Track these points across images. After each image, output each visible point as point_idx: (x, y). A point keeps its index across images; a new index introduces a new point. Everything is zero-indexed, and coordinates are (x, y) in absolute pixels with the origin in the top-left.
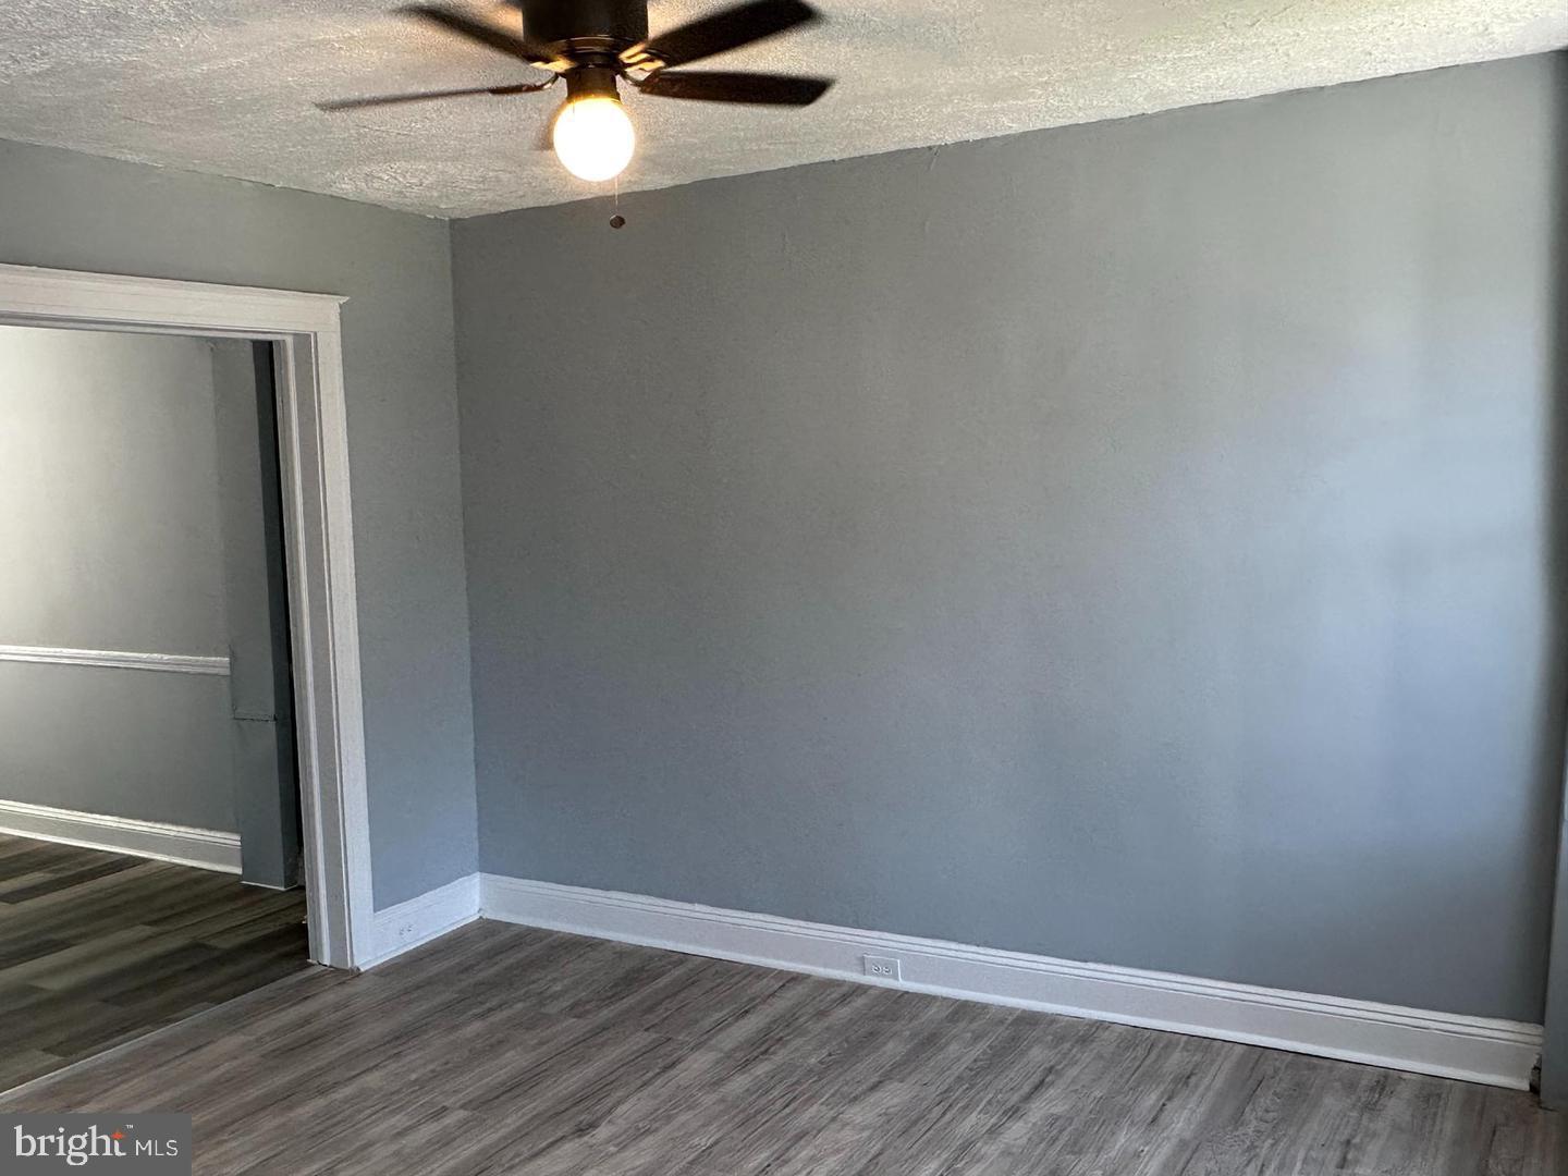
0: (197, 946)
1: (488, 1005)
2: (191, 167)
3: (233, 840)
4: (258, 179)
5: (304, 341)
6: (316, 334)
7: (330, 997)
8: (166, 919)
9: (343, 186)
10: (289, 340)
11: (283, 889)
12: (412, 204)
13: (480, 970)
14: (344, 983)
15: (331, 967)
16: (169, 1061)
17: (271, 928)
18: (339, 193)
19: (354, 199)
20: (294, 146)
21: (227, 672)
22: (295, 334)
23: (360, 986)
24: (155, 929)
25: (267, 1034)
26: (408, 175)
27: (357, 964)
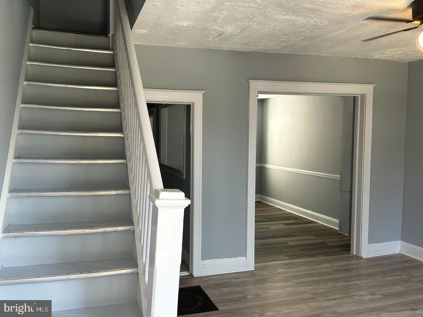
0: (324, 243)
1: (395, 274)
2: (338, 56)
3: (337, 221)
4: (354, 57)
5: (363, 96)
6: (366, 94)
7: (354, 262)
8: (318, 236)
9: (376, 56)
10: (360, 96)
11: (348, 235)
12: (396, 59)
13: (396, 266)
14: (358, 259)
15: (355, 255)
16: (312, 265)
17: (343, 243)
18: (376, 58)
19: (380, 59)
20: (362, 48)
21: (339, 179)
22: (361, 95)
23: (362, 261)
24: (315, 238)
25: (336, 266)
26: (393, 52)
27: (362, 256)
